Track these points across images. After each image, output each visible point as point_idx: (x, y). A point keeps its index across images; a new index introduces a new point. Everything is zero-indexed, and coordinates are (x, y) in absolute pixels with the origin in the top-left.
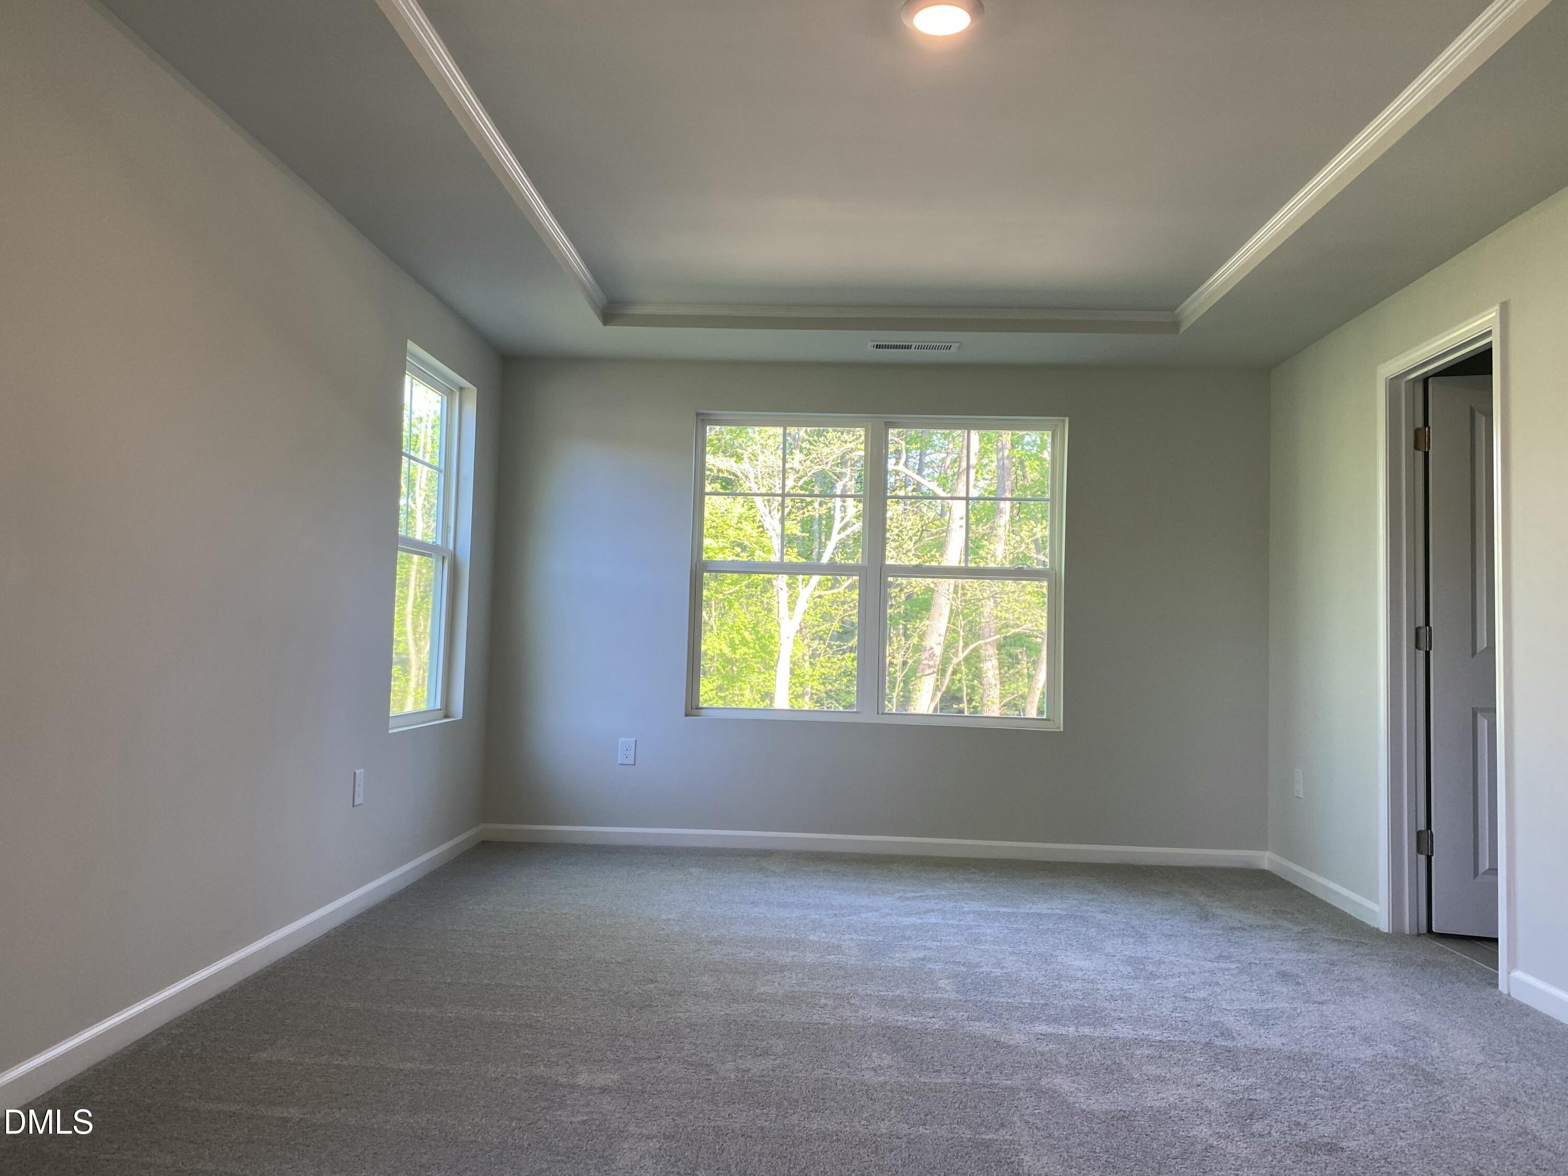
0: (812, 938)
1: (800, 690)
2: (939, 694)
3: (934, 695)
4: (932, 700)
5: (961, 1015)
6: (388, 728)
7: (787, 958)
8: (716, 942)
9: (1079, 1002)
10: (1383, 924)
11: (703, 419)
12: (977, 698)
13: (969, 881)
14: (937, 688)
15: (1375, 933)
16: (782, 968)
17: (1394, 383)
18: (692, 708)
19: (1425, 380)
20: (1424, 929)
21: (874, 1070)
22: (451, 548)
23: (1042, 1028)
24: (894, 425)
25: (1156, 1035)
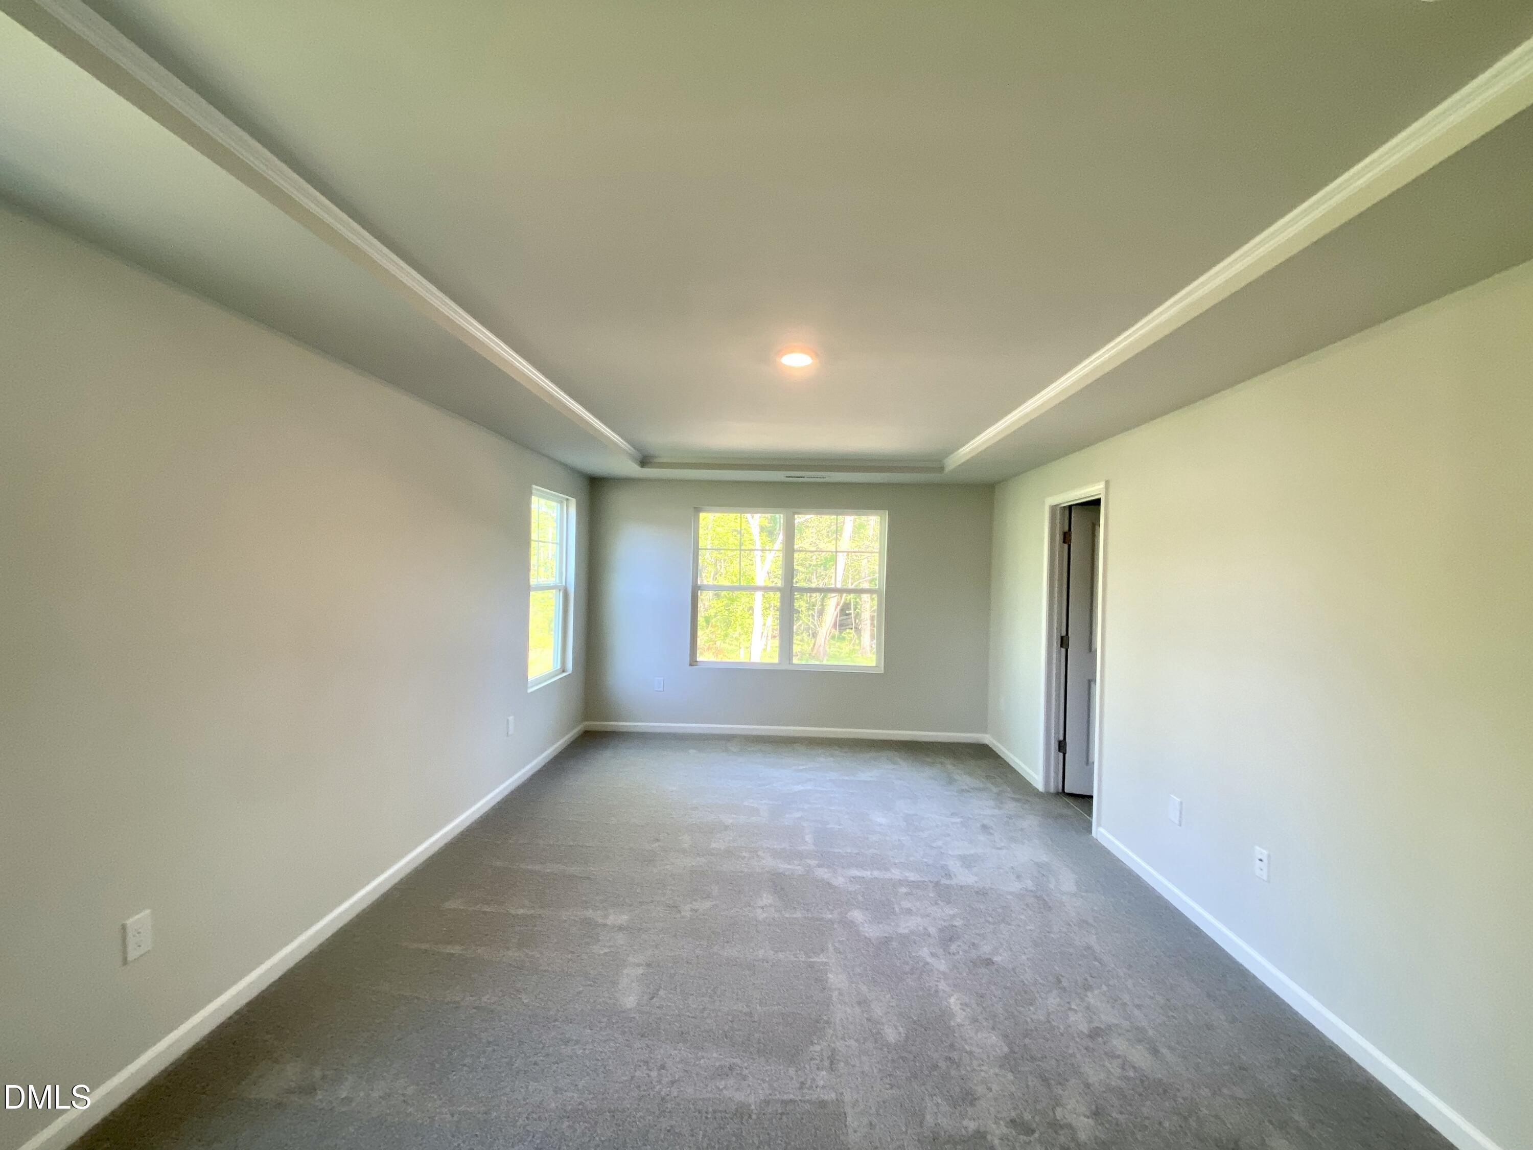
0: (746, 803)
1: (767, 606)
2: (839, 608)
3: (836, 607)
4: (835, 610)
5: (813, 863)
6: (526, 688)
7: (728, 820)
8: (695, 808)
9: (876, 851)
10: (1040, 787)
11: (698, 510)
12: (859, 607)
13: (832, 756)
14: (838, 604)
15: (1036, 793)
16: (726, 828)
17: (1053, 509)
18: (693, 662)
19: (1070, 507)
20: (1060, 790)
21: (762, 908)
22: (564, 584)
23: (855, 872)
24: (799, 513)
25: (912, 876)
